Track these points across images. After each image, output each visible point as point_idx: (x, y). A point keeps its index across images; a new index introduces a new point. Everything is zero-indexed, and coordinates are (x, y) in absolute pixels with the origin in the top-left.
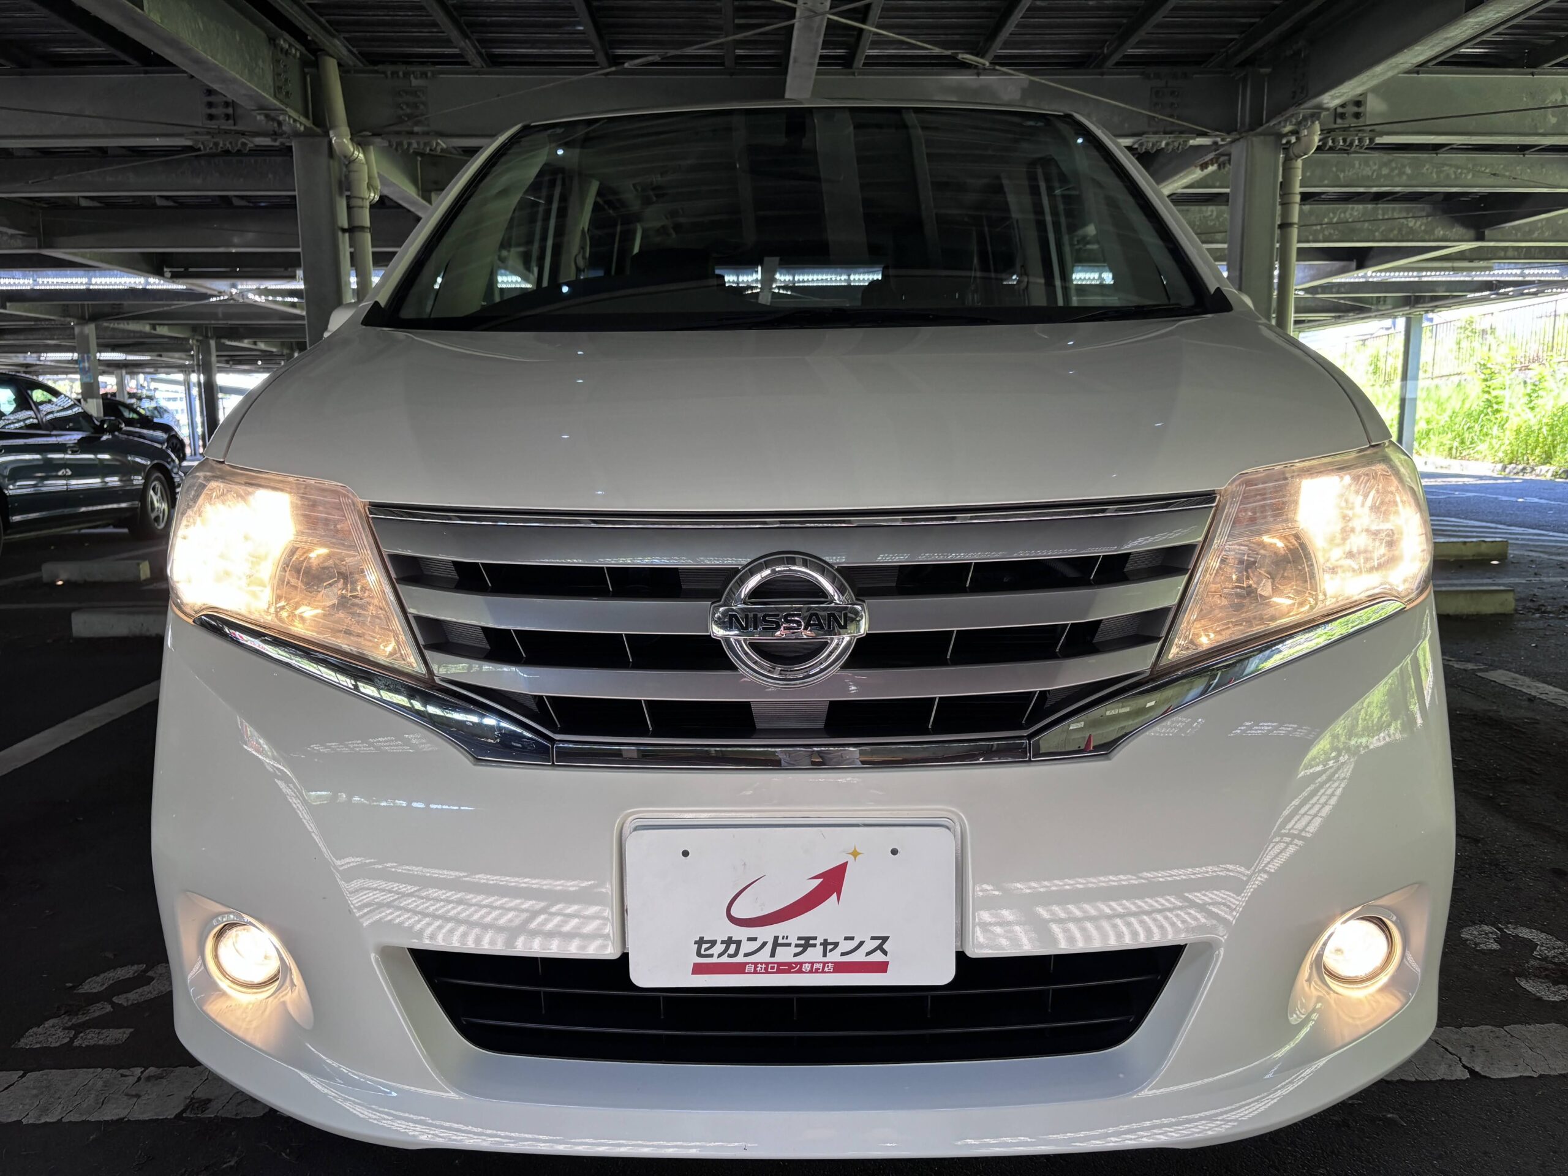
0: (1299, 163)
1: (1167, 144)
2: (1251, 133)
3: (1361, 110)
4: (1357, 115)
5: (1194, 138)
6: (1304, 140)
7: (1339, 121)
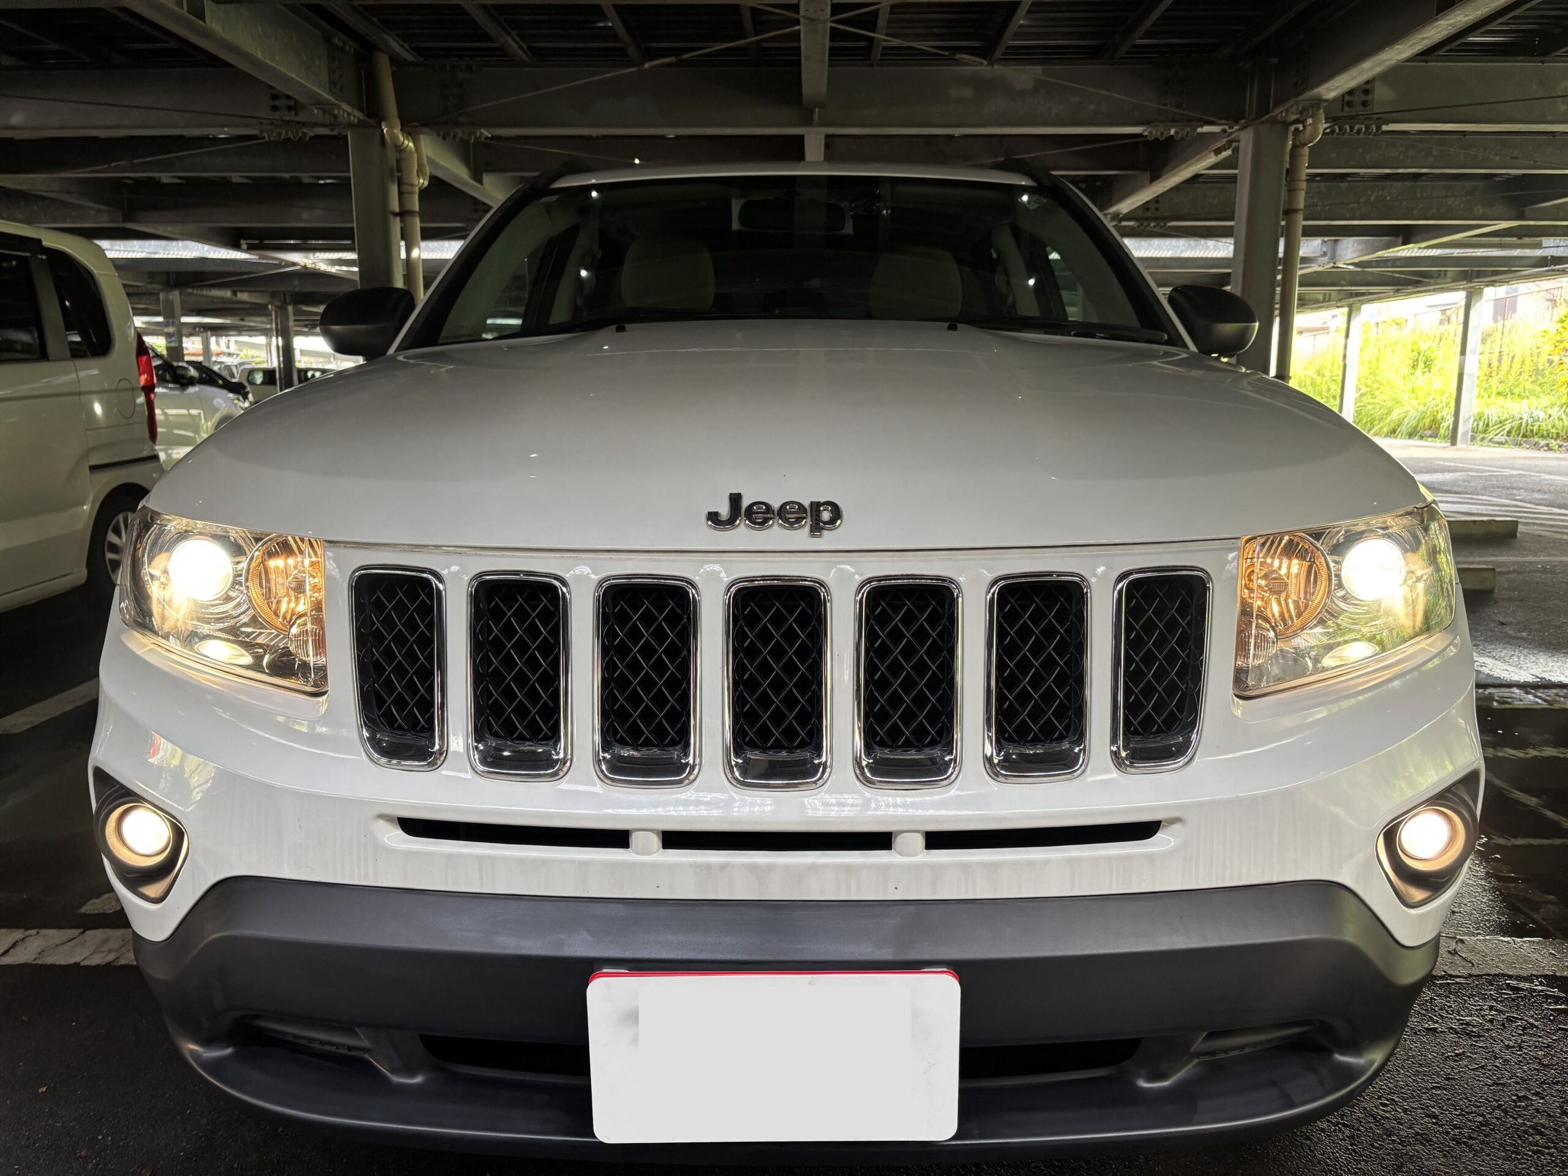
0: (1306, 150)
1: (1176, 133)
2: (1257, 121)
3: (1369, 98)
4: (1365, 104)
5: (1202, 126)
6: (1309, 129)
7: (1346, 109)
